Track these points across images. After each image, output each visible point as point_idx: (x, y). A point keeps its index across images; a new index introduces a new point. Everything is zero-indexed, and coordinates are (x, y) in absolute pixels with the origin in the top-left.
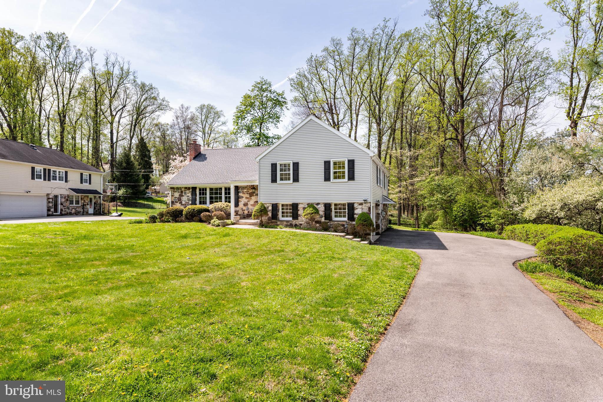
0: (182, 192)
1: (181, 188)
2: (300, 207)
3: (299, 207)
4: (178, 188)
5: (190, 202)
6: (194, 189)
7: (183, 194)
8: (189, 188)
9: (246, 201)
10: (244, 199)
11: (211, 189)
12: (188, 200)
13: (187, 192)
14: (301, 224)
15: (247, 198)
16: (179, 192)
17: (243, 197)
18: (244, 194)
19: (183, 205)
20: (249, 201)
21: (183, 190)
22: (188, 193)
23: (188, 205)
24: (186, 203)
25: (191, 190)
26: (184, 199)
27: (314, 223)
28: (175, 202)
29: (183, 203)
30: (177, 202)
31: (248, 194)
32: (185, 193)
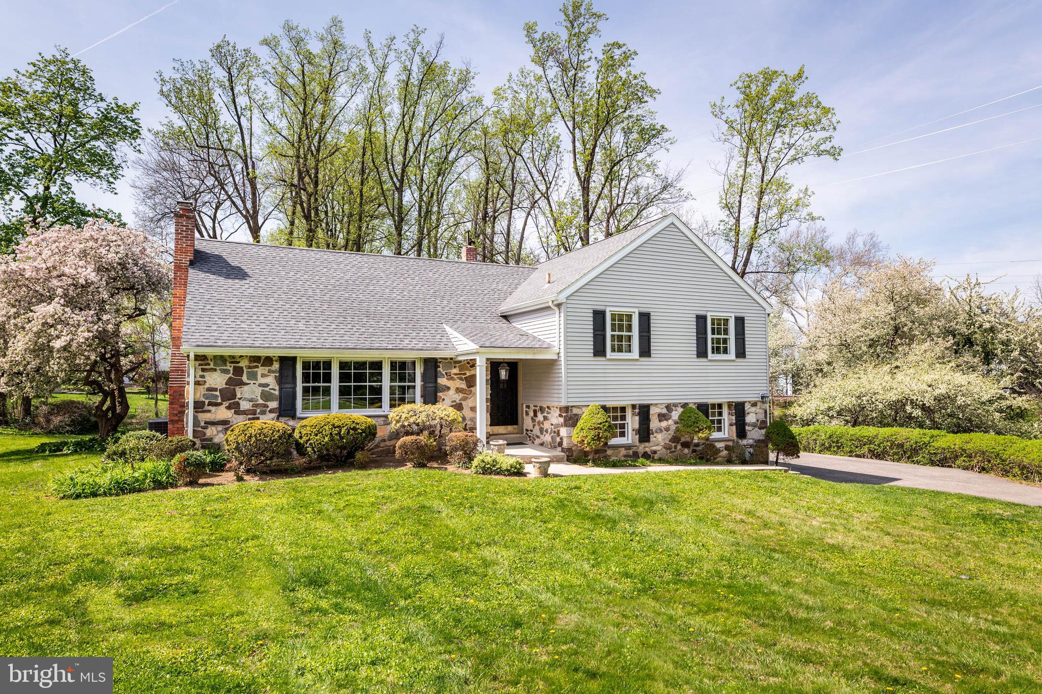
0: (238, 371)
1: (233, 359)
2: (654, 411)
3: (652, 412)
4: (221, 360)
5: (274, 405)
6: (288, 363)
7: (245, 378)
8: (268, 361)
9: (458, 397)
10: (452, 392)
11: (343, 365)
12: (266, 396)
13: (261, 370)
14: (655, 452)
15: (458, 390)
16: (226, 372)
17: (448, 388)
18: (452, 379)
19: (244, 413)
20: (465, 399)
21: (244, 364)
22: (263, 376)
23: (263, 413)
24: (257, 406)
25: (276, 366)
26: (248, 393)
27: (679, 447)
28: (210, 404)
29: (245, 406)
30: (217, 405)
31: (461, 379)
32: (253, 376)
